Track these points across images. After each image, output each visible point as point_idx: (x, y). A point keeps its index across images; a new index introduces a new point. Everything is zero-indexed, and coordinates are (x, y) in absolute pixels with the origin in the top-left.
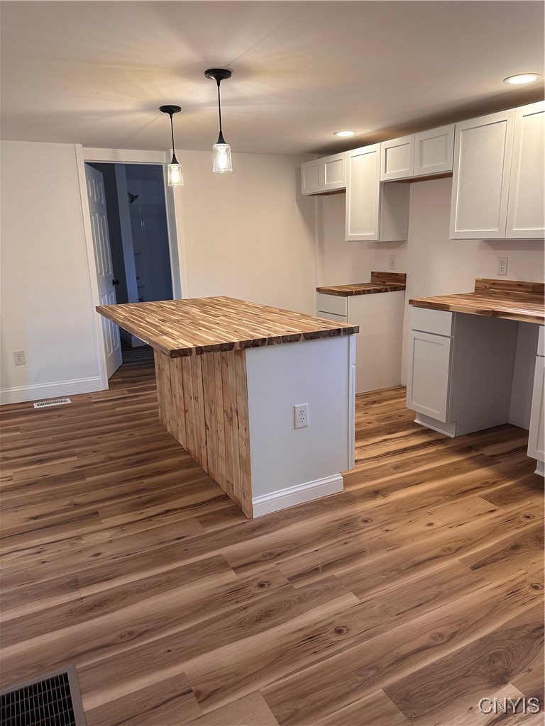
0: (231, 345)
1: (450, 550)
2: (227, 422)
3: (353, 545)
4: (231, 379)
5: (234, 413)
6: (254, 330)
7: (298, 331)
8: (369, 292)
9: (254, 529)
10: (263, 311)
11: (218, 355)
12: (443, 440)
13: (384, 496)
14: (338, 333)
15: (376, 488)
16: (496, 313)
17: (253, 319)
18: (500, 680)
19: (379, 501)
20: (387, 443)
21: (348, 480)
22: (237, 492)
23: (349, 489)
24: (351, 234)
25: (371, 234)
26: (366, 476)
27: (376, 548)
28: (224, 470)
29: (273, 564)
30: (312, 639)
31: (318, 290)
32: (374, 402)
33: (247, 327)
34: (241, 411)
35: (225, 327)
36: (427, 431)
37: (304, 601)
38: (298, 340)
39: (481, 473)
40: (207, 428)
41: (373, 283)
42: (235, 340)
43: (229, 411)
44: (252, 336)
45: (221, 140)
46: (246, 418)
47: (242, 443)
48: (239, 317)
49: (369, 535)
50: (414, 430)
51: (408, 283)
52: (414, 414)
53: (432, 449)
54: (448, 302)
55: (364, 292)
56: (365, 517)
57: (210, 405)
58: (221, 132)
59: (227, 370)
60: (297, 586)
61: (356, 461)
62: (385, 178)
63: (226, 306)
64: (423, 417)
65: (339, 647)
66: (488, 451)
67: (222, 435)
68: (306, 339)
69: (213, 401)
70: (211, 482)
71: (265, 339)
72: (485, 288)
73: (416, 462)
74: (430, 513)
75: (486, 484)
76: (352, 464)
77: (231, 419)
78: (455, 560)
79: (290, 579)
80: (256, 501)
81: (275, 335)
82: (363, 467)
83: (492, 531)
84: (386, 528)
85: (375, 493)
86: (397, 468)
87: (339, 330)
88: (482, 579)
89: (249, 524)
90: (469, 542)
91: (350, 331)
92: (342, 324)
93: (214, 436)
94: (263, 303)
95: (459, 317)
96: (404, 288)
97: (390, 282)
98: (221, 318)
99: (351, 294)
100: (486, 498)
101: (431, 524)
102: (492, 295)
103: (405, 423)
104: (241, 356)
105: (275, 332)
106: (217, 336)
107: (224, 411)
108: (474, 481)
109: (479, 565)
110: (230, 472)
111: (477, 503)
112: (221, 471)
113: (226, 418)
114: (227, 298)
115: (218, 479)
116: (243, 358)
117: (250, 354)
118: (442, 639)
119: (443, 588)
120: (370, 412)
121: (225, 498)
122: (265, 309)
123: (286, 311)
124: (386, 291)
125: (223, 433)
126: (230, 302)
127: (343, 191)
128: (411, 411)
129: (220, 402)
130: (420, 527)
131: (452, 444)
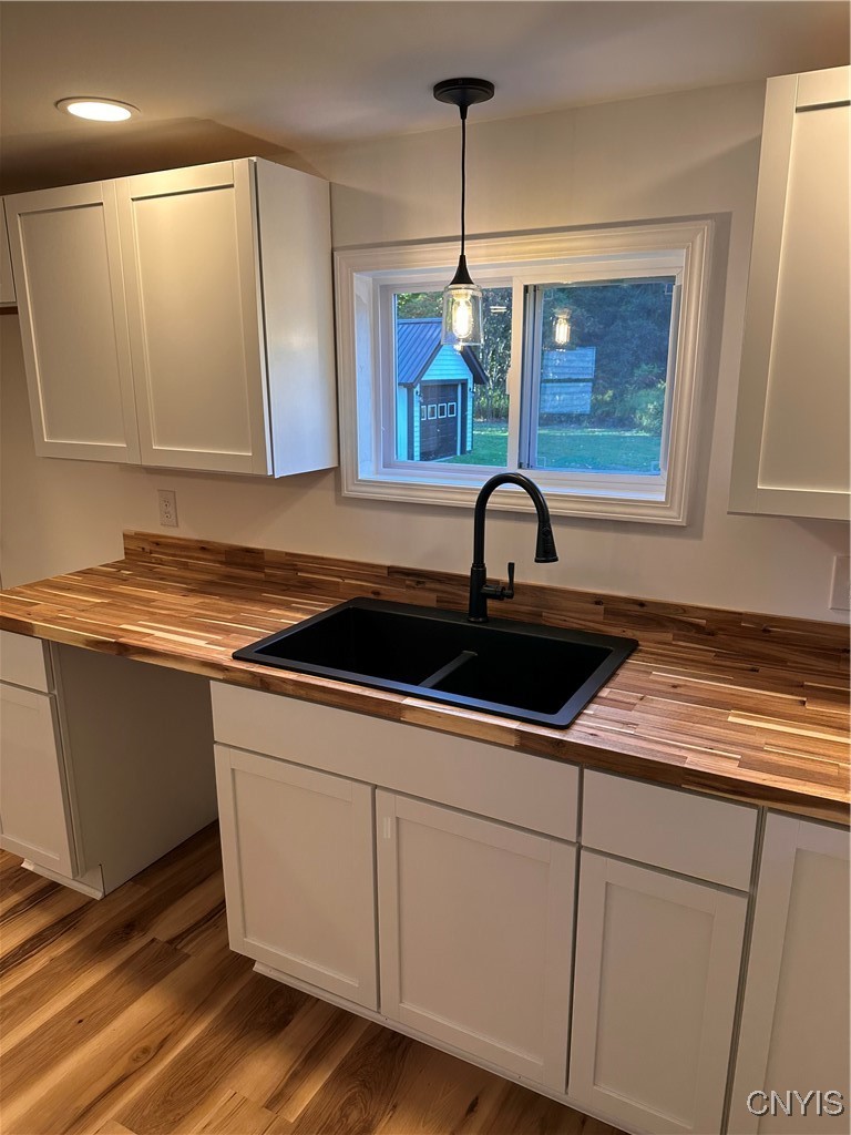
16: (124, 648)
36: (49, 891)
50: (12, 902)
64: (35, 862)
72: (145, 553)
75: (144, 1059)
128: (7, 845)
131: (93, 924)
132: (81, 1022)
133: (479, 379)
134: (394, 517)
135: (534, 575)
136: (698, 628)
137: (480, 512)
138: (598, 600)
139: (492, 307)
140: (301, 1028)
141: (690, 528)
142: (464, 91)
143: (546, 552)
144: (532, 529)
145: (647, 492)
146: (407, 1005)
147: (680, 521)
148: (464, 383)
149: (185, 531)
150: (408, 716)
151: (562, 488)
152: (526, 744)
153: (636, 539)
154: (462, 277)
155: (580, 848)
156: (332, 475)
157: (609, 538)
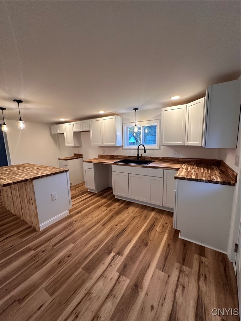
0: (27, 180)
1: (97, 223)
2: (29, 203)
3: (72, 229)
4: (29, 190)
5: (31, 200)
6: (36, 174)
7: (51, 173)
8: (73, 159)
9: (41, 234)
10: (40, 167)
11: (23, 183)
12: (95, 194)
13: (81, 213)
14: (63, 172)
15: (78, 211)
16: (102, 163)
17: (36, 170)
18: (110, 253)
19: (79, 214)
20: (81, 198)
21: (70, 211)
22: (34, 224)
23: (71, 214)
24: (66, 144)
25: (72, 144)
26: (76, 208)
27: (78, 228)
28: (29, 218)
29: (47, 243)
30: (61, 262)
31: (59, 159)
32: (77, 187)
33: (34, 173)
34: (33, 199)
35: (26, 174)
36: (91, 193)
37: (58, 251)
38: (51, 175)
39: (104, 200)
40: (21, 206)
41: (74, 156)
42: (29, 178)
43: (29, 200)
44: (35, 176)
45: (20, 120)
46: (35, 201)
47: (34, 209)
48: (31, 170)
49: (77, 225)
50: (88, 193)
51: (83, 156)
52: (88, 189)
53: (92, 197)
54: (92, 161)
55: (72, 159)
56: (75, 220)
57: (22, 199)
58: (20, 118)
59: (27, 188)
60: (55, 248)
61: (72, 205)
62: (74, 131)
63: (27, 166)
64: (90, 189)
65: (69, 261)
66: (105, 195)
67: (27, 208)
68: (53, 175)
69: (23, 197)
70: (24, 223)
71: (39, 176)
72: (101, 157)
73: (89, 201)
74: (92, 214)
75: (105, 203)
76: (71, 206)
77: (30, 202)
78: (99, 225)
79: (53, 246)
80: (40, 226)
81: (43, 175)
82: (75, 206)
83: (107, 215)
84: (81, 221)
85: (78, 212)
86: (84, 204)
87: (63, 171)
88: (105, 227)
89: (39, 233)
90: (102, 219)
91: (66, 171)
92: (64, 169)
93: (25, 209)
94: (40, 164)
95: (95, 164)
96: (82, 157)
97: (78, 156)
98: (25, 171)
99: (68, 160)
100: (105, 206)
101: (92, 217)
102: (102, 158)
103: (86, 192)
104: (31, 182)
105: (43, 174)
106: (22, 177)
107: (27, 200)
108: (103, 203)
109: (104, 224)
110: (31, 218)
111: (103, 208)
112: (27, 219)
113: (28, 202)
114: (28, 164)
115: (27, 222)
116: (32, 183)
117: (34, 181)
118: (96, 247)
119: (96, 233)
120: (77, 190)
121: (30, 227)
122: (41, 167)
123: (48, 166)
124: (78, 158)
125: (27, 207)
126: (29, 165)
127: (64, 133)
128: (86, 188)
129: (26, 198)
130: (90, 218)
131: (97, 195)
132: (98, 201)
133: (137, 142)
134: (129, 150)
135: (144, 155)
136: (161, 159)
137: (138, 149)
138: (151, 157)
139: (139, 128)
140: (120, 201)
141: (159, 149)
142: (136, 109)
143: (145, 152)
144: (144, 150)
145: (155, 146)
146: (132, 196)
147: (158, 148)
148: (135, 143)
149: (105, 154)
150: (132, 166)
151: (147, 146)
152: (143, 167)
153: (154, 151)
154: (136, 126)
155: (148, 176)
156: (122, 147)
157: (151, 151)
